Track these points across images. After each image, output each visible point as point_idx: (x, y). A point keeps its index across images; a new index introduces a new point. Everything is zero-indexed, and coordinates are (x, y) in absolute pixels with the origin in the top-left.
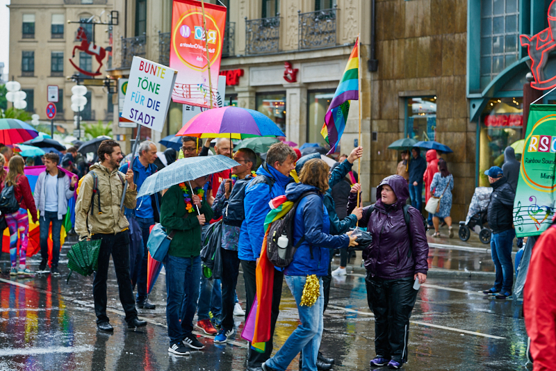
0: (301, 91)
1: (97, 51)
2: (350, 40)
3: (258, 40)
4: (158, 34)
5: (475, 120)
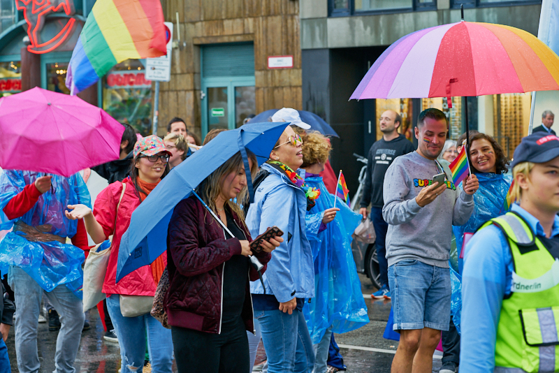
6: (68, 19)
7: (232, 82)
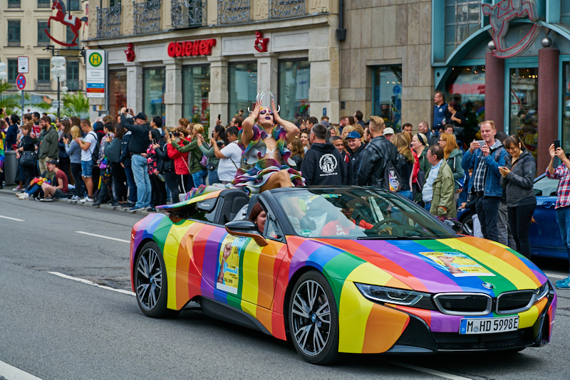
0: (271, 60)
1: (73, 22)
2: (318, 9)
3: (230, 9)
4: (132, 4)
5: (439, 89)
6: (533, 24)
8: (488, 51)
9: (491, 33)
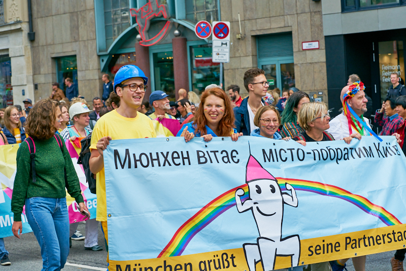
2: (13, 19)
5: (104, 71)
6: (166, 21)
7: (278, 61)
8: (137, 42)
9: (138, 29)
